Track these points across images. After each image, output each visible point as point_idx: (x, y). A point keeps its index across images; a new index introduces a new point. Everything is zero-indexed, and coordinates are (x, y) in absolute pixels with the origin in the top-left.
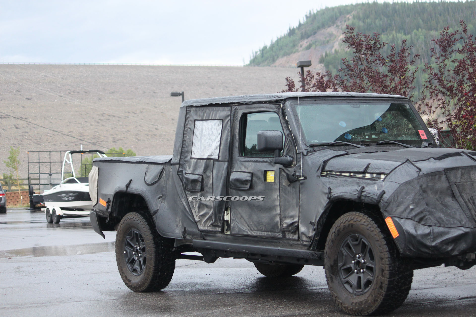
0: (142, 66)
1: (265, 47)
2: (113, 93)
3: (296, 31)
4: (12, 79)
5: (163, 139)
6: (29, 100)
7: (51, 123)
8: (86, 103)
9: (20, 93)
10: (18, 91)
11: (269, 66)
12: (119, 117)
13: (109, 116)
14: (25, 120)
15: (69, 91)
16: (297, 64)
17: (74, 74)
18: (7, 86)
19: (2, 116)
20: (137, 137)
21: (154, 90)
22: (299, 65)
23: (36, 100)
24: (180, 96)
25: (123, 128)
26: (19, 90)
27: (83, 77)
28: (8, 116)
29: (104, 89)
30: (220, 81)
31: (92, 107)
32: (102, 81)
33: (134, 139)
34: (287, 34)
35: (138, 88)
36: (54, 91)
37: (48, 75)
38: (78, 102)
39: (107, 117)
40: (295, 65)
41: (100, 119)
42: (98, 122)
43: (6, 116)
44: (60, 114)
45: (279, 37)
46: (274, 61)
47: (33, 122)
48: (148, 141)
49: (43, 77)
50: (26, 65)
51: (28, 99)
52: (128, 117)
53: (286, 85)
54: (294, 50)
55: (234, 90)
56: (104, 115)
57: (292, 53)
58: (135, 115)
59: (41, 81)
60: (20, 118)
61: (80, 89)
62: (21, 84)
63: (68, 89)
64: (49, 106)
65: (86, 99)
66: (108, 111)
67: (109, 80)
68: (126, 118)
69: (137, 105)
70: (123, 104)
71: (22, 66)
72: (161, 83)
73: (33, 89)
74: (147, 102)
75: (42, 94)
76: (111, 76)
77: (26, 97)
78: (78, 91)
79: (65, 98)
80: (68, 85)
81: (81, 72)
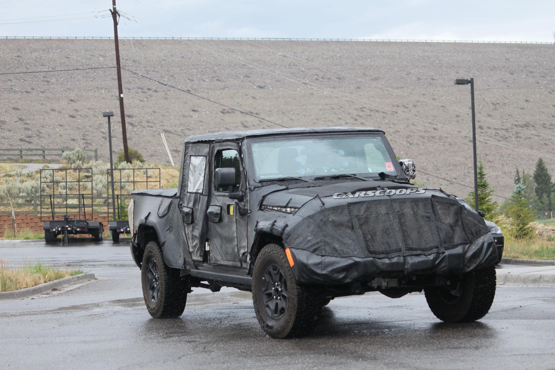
0: (416, 43)
2: (376, 79)
4: (239, 60)
5: (444, 142)
6: (262, 89)
7: (292, 120)
8: (340, 93)
9: (249, 79)
10: (246, 76)
12: (384, 113)
13: (371, 111)
14: (258, 116)
15: (316, 76)
17: (323, 54)
18: (232, 70)
19: (224, 110)
20: (409, 140)
21: (432, 76)
23: (271, 89)
24: (467, 84)
25: (390, 128)
26: (248, 75)
27: (335, 58)
28: (233, 111)
29: (364, 74)
30: (522, 64)
31: (348, 99)
32: (361, 63)
33: (405, 143)
35: (410, 73)
36: (297, 77)
37: (287, 55)
38: (329, 91)
39: (369, 112)
41: (358, 115)
42: (356, 120)
43: (230, 111)
44: (304, 107)
47: (267, 118)
48: (423, 145)
49: (282, 57)
50: (258, 41)
51: (261, 87)
52: (397, 113)
55: (541, 76)
56: (364, 109)
58: (406, 110)
59: (278, 63)
60: (249, 113)
61: (332, 73)
62: (251, 66)
63: (315, 75)
64: (289, 98)
65: (339, 87)
66: (370, 104)
67: (371, 61)
68: (394, 113)
69: (408, 96)
70: (389, 94)
71: (251, 43)
72: (442, 66)
73: (268, 74)
74: (423, 93)
75: (279, 81)
76: (374, 56)
77: (257, 85)
78: (328, 77)
79: (311, 86)
80: (315, 68)
81: (333, 52)
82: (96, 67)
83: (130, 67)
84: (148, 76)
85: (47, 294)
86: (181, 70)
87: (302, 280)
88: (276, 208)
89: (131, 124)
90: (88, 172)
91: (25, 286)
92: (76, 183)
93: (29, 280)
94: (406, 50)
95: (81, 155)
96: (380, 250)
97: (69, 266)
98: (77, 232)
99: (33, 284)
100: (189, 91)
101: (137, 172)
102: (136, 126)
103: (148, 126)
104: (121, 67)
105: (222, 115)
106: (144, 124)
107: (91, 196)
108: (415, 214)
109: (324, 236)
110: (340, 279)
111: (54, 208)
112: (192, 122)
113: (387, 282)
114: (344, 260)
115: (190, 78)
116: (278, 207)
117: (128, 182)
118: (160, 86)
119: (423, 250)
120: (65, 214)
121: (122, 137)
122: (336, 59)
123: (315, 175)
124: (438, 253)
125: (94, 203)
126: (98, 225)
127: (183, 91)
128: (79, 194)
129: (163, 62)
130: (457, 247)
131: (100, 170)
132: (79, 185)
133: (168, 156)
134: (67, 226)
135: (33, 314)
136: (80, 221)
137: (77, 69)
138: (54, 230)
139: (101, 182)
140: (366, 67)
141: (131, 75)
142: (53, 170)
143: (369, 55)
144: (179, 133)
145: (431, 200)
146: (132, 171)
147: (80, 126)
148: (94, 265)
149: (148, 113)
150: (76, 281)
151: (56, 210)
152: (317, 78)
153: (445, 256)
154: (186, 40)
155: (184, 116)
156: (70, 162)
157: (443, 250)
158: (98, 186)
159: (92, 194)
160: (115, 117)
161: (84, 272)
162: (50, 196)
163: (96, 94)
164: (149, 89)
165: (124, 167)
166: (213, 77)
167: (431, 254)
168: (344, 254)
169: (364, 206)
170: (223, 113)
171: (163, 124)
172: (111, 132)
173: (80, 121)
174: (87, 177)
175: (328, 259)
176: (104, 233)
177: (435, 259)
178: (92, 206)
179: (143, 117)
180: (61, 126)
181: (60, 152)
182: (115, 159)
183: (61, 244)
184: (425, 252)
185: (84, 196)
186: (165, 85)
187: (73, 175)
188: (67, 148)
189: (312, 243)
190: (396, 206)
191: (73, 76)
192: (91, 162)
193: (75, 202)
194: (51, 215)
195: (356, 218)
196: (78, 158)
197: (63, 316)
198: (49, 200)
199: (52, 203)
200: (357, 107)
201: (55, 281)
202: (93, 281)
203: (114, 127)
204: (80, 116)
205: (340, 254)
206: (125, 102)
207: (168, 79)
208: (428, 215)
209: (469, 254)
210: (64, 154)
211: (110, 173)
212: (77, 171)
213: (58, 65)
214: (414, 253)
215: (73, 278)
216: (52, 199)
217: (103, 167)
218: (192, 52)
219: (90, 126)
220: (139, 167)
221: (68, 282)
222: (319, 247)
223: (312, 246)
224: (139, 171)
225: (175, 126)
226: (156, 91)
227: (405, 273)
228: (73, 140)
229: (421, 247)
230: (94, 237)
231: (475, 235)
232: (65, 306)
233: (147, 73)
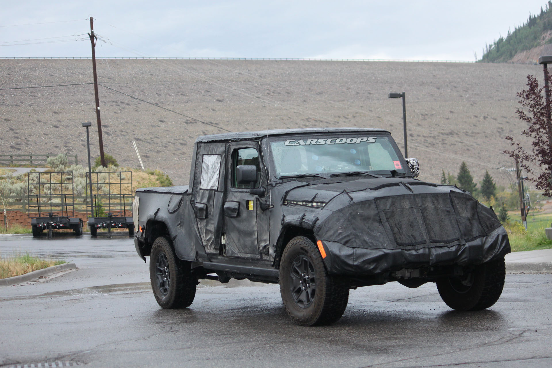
0: (355, 62)
1: (501, 40)
2: (320, 93)
3: (538, 21)
4: (201, 77)
6: (221, 102)
8: (289, 105)
9: (210, 94)
10: (207, 91)
11: (506, 62)
12: (327, 123)
13: (316, 121)
14: (217, 126)
16: (539, 59)
18: (194, 85)
19: (187, 120)
21: (369, 90)
22: (541, 61)
23: (229, 102)
24: (400, 97)
26: (208, 90)
27: (284, 75)
28: (196, 121)
29: (310, 89)
30: (448, 80)
31: (295, 111)
32: (307, 79)
34: (526, 24)
35: (350, 88)
36: (251, 92)
37: (243, 73)
38: (279, 104)
39: (314, 122)
40: (536, 60)
43: (193, 121)
44: (258, 118)
45: (517, 28)
46: (511, 56)
47: (225, 128)
49: (238, 74)
50: (217, 60)
51: (219, 101)
52: (338, 123)
53: (528, 85)
54: (535, 44)
55: (464, 91)
56: (309, 120)
57: (532, 46)
58: (346, 120)
59: (234, 80)
60: (209, 123)
61: (281, 89)
62: (211, 83)
63: (267, 90)
64: (244, 110)
65: (288, 101)
66: (315, 115)
67: (316, 78)
68: (336, 123)
69: (348, 108)
70: (332, 107)
71: (212, 62)
72: (377, 82)
73: (226, 89)
74: (361, 105)
75: (235, 95)
76: (318, 73)
77: (216, 99)
78: (279, 91)
79: (263, 99)
80: (266, 84)
81: (283, 69)
82: (77, 83)
83: (106, 84)
84: (121, 91)
85: (35, 281)
86: (150, 86)
87: (334, 271)
88: (301, 203)
89: (107, 133)
90: (69, 175)
91: (15, 274)
92: (59, 185)
93: (19, 269)
94: (347, 68)
95: (64, 160)
96: (407, 242)
97: (53, 256)
98: (60, 228)
99: (23, 272)
100: (157, 104)
101: (111, 175)
102: (111, 135)
103: (122, 135)
104: (98, 83)
105: (186, 125)
106: (118, 133)
107: (72, 195)
108: (436, 209)
109: (354, 229)
110: (370, 270)
111: (40, 206)
112: (160, 131)
113: (410, 273)
114: (374, 251)
115: (158, 93)
116: (303, 202)
117: (104, 183)
118: (132, 100)
119: (445, 242)
120: (50, 212)
121: (98, 144)
122: (286, 76)
123: (331, 172)
124: (460, 245)
125: (75, 202)
126: (78, 221)
127: (152, 104)
128: (62, 195)
129: (134, 79)
130: (476, 239)
131: (80, 173)
132: (62, 186)
133: (138, 161)
134: (52, 222)
135: (23, 299)
136: (63, 218)
137: (60, 86)
138: (40, 226)
139: (80, 183)
140: (312, 83)
141: (107, 91)
142: (39, 173)
143: (314, 72)
144: (149, 141)
145: (450, 196)
146: (107, 174)
147: (62, 135)
148: (75, 256)
149: (121, 123)
150: (59, 270)
151: (42, 208)
152: (269, 93)
153: (466, 247)
154: (154, 60)
155: (153, 126)
156: (54, 166)
157: (464, 242)
158: (78, 187)
159: (73, 194)
160: (92, 127)
161: (67, 262)
162: (37, 196)
163: (77, 107)
164: (122, 103)
165: (100, 170)
166: (178, 92)
167: (454, 246)
168: (374, 245)
169: (390, 200)
170: (186, 123)
171: (134, 133)
172: (90, 140)
173: (62, 130)
174: (69, 179)
175: (359, 251)
176: (83, 228)
177: (457, 251)
178: (73, 204)
179: (117, 127)
180: (46, 135)
181: (45, 158)
182: (93, 164)
183: (47, 238)
184: (447, 244)
185: (66, 196)
186: (136, 99)
187: (56, 177)
188: (51, 154)
189: (343, 236)
190: (418, 200)
191: (56, 91)
192: (72, 166)
193: (58, 201)
194: (38, 212)
195: (383, 212)
196: (61, 163)
197: (48, 300)
198: (36, 199)
199: (39, 202)
200: (303, 118)
201: (42, 270)
202: (74, 270)
203: (92, 136)
204: (63, 126)
205: (370, 246)
206: (101, 113)
207: (139, 93)
208: (448, 209)
209: (487, 246)
210: (49, 159)
211: (89, 175)
212: (60, 174)
213: (44, 81)
214: (438, 245)
215: (57, 267)
216: (39, 199)
217: (82, 171)
218: (160, 70)
219: (71, 135)
220: (114, 171)
221: (53, 270)
222: (350, 240)
223: (343, 238)
224: (114, 174)
225: (145, 135)
226: (128, 104)
227: (430, 264)
228: (57, 147)
229: (444, 240)
230: (75, 232)
231: (490, 228)
232: (50, 292)
233: (121, 89)
